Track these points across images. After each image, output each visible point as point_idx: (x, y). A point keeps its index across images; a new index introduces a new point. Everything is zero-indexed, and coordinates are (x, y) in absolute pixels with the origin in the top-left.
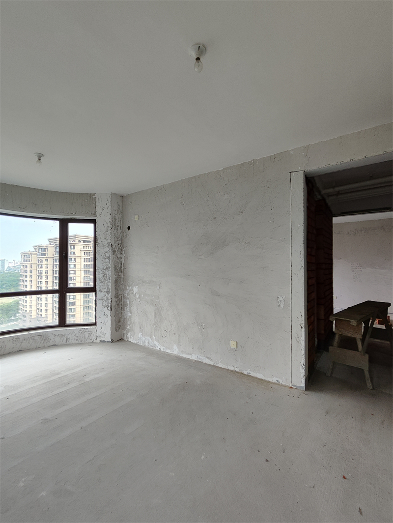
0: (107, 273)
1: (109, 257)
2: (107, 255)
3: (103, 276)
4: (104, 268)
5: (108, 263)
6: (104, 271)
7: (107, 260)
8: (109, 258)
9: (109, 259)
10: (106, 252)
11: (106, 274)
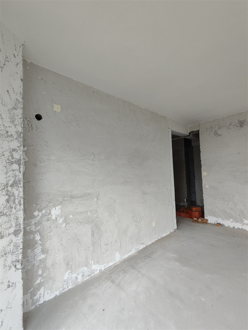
0: (16, 193)
1: (20, 160)
2: (17, 156)
3: (8, 201)
4: (10, 183)
5: (17, 173)
6: (9, 188)
7: (15, 166)
8: (18, 162)
9: (19, 165)
10: (14, 150)
11: (13, 195)
